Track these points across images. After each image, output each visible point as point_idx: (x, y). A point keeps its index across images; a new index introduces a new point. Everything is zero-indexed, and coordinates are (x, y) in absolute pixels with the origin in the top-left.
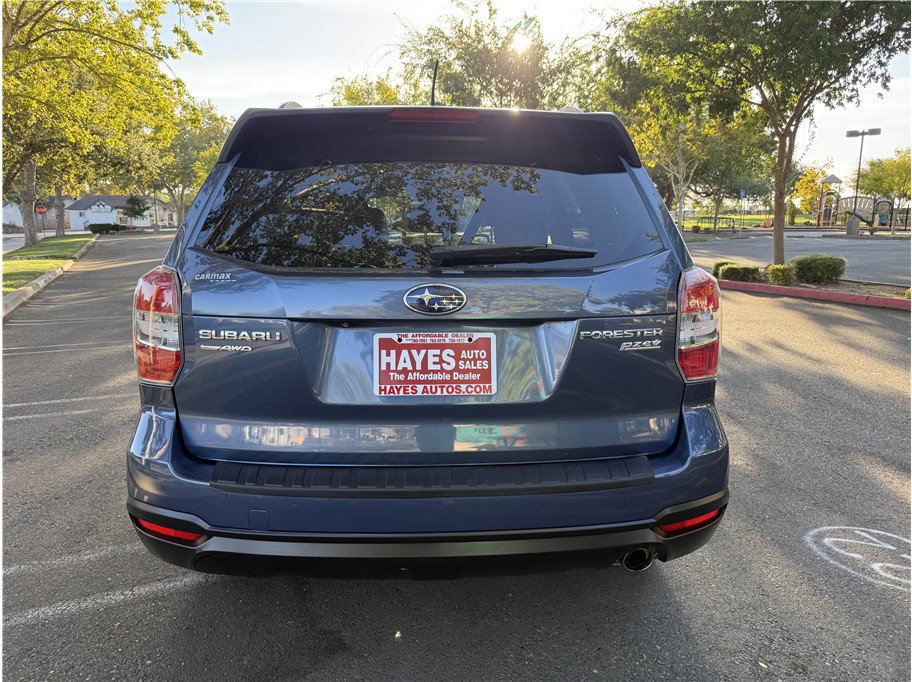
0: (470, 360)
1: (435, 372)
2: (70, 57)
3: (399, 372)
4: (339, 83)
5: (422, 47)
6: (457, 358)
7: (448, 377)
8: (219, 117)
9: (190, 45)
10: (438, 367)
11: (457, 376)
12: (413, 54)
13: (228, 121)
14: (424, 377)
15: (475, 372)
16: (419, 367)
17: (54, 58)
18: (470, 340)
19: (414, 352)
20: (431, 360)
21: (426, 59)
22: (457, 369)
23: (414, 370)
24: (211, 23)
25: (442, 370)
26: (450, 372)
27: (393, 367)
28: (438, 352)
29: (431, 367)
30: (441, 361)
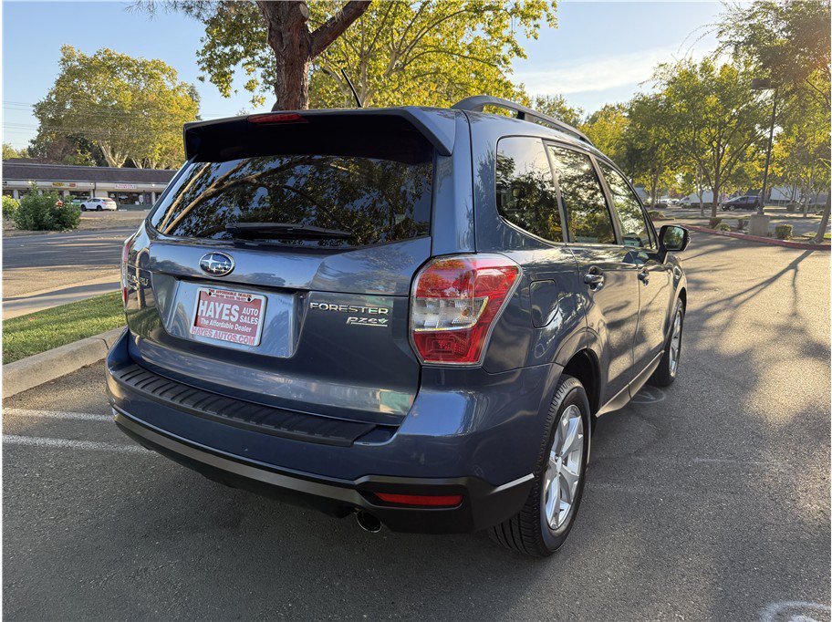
0: (248, 316)
1: (225, 321)
2: (436, 73)
3: (206, 319)
4: (662, 70)
5: (743, 22)
6: (240, 313)
7: (232, 327)
8: (568, 109)
9: (518, 51)
10: (227, 318)
11: (238, 327)
12: (732, 32)
13: (575, 112)
14: (218, 324)
15: (249, 325)
16: (217, 317)
17: (425, 75)
18: (249, 300)
19: (217, 304)
20: (226, 312)
21: (747, 35)
22: (238, 322)
23: (214, 319)
24: (537, 30)
25: (230, 321)
26: (234, 323)
27: (204, 315)
28: (229, 306)
29: (224, 317)
30: (231, 314)
